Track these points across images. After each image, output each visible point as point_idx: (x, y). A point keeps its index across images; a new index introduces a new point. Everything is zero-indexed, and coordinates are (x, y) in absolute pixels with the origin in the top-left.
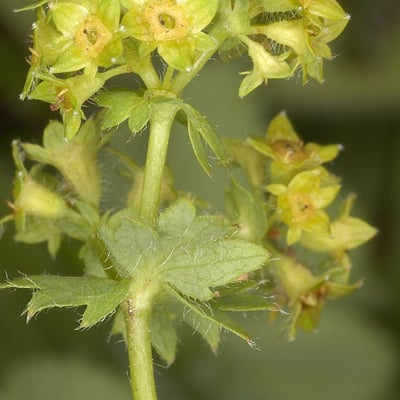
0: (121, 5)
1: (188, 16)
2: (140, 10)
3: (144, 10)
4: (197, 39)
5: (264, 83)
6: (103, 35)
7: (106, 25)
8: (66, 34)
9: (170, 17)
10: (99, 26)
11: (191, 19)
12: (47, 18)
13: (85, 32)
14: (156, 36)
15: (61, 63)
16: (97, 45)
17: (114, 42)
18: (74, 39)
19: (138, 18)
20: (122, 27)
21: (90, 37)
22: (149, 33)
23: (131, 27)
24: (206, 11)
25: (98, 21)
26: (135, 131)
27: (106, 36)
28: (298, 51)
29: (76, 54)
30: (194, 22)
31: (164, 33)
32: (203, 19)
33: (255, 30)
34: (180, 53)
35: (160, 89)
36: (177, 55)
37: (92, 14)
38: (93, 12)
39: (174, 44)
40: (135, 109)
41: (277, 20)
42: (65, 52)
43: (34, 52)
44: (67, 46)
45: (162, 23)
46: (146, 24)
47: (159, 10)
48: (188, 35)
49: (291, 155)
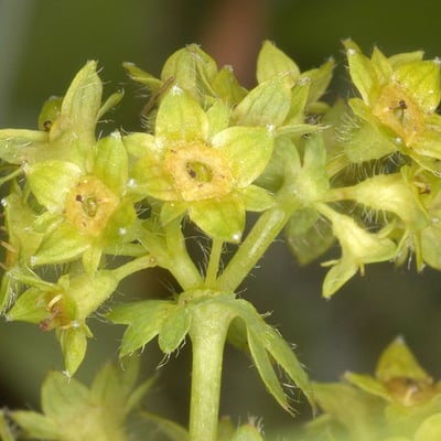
0: (128, 154)
1: (230, 164)
2: (157, 157)
3: (163, 158)
4: (247, 196)
5: (359, 271)
6: (106, 200)
7: (109, 187)
8: (52, 209)
9: (205, 166)
10: (99, 188)
11: (235, 167)
12: (24, 195)
13: (79, 198)
14: (183, 194)
15: (47, 249)
16: (98, 217)
17: (123, 209)
18: (64, 212)
19: (155, 169)
20: (132, 182)
21: (86, 206)
22: (173, 190)
23: (146, 181)
24: (257, 153)
25: (98, 181)
26: (168, 351)
27: (110, 201)
28: (404, 216)
29: (69, 235)
30: (240, 170)
31: (197, 188)
32: (253, 166)
33: (339, 194)
34: (222, 215)
35: (202, 288)
36: (218, 219)
37: (88, 174)
38: (89, 170)
39: (213, 204)
40: (166, 320)
41: (370, 175)
42: (51, 234)
43: (9, 247)
44: (54, 225)
45: (192, 174)
46: (168, 177)
47: (185, 156)
48: (233, 191)
49: (414, 394)
